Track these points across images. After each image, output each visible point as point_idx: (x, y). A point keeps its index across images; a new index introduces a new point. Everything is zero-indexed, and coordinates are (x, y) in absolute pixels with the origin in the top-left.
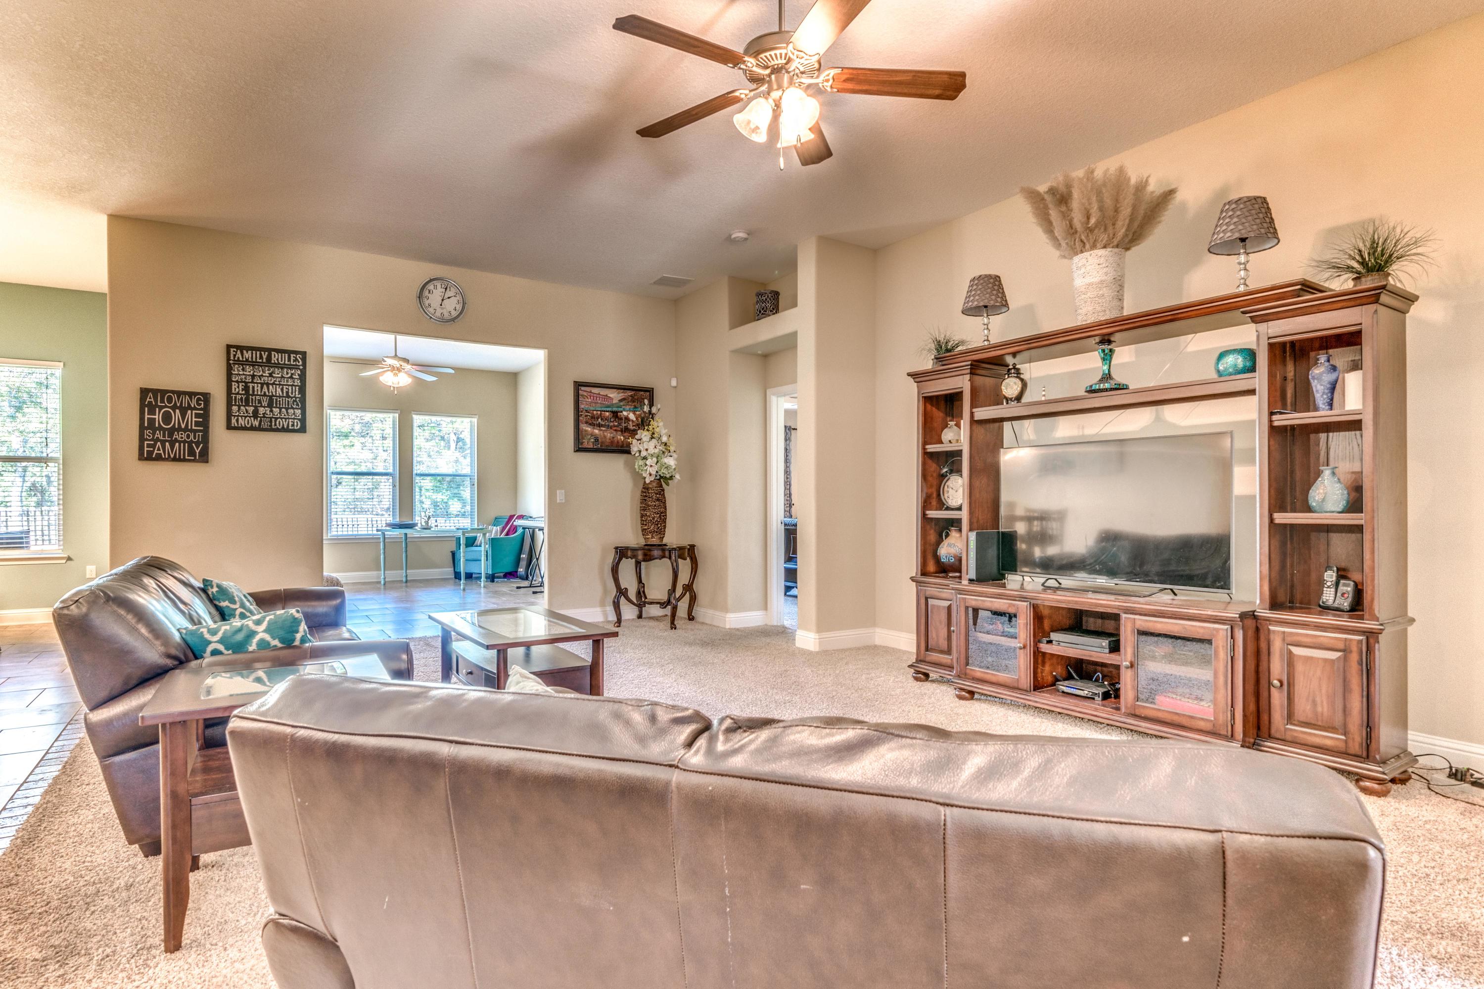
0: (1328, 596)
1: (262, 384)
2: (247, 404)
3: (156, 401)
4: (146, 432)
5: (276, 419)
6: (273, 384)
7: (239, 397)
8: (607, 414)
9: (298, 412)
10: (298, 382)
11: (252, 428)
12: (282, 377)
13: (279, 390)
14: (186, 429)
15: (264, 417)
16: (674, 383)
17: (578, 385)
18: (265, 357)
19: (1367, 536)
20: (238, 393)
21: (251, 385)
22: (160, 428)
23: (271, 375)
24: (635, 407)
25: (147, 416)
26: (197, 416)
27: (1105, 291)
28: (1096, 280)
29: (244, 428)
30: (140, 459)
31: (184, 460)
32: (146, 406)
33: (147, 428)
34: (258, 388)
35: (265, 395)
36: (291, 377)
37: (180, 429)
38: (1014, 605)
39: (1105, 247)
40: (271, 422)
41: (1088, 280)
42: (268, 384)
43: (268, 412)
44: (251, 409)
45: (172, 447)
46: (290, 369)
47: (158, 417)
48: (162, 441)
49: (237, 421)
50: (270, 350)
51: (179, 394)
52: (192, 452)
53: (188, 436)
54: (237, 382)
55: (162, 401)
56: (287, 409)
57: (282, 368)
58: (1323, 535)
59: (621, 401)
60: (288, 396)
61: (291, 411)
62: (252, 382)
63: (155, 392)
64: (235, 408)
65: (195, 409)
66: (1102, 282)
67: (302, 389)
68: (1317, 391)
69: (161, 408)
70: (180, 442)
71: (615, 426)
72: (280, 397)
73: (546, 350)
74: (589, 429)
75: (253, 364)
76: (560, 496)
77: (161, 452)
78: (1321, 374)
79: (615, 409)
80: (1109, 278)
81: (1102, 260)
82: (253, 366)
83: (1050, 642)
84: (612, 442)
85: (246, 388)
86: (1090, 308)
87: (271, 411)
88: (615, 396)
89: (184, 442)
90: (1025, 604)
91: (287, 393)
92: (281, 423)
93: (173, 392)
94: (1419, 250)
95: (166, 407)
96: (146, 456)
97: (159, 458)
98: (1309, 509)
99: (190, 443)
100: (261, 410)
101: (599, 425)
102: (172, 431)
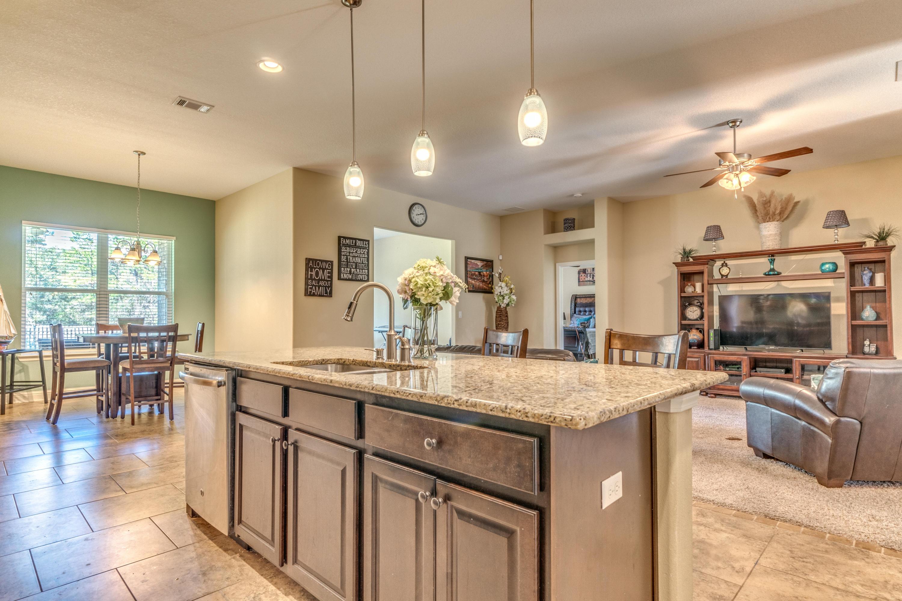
0: (866, 349)
1: (353, 257)
2: (347, 267)
3: (313, 266)
4: (309, 281)
5: (358, 274)
6: (357, 257)
7: (344, 263)
8: (477, 273)
9: (366, 271)
10: (366, 256)
11: (349, 280)
12: (361, 253)
13: (359, 260)
14: (324, 280)
15: (354, 274)
16: (501, 258)
17: (467, 258)
18: (354, 243)
19: (889, 328)
20: (344, 261)
21: (349, 257)
22: (315, 279)
23: (356, 252)
24: (487, 270)
25: (309, 273)
26: (329, 273)
27: (777, 237)
28: (774, 233)
29: (346, 280)
30: (305, 295)
31: (323, 296)
32: (309, 267)
33: (309, 279)
34: (351, 259)
35: (354, 262)
36: (364, 253)
37: (322, 280)
38: (740, 358)
39: (777, 221)
40: (356, 276)
41: (770, 233)
42: (355, 257)
43: (355, 271)
44: (349, 269)
45: (319, 289)
46: (364, 249)
47: (314, 273)
48: (315, 286)
49: (343, 275)
50: (355, 239)
51: (322, 261)
52: (326, 293)
53: (325, 284)
54: (343, 255)
55: (315, 265)
56: (362, 269)
57: (361, 248)
58: (862, 329)
59: (482, 266)
60: (363, 263)
61: (364, 271)
62: (349, 256)
63: (313, 260)
64: (343, 269)
65: (328, 269)
66: (776, 234)
67: (368, 261)
68: (865, 279)
69: (315, 268)
70: (322, 286)
71: (480, 279)
72: (360, 263)
73: (454, 241)
74: (471, 281)
75: (349, 246)
76: (460, 314)
77: (315, 292)
78: (867, 273)
79: (480, 271)
80: (778, 232)
81: (776, 226)
82: (350, 247)
83: (756, 371)
84: (479, 287)
85: (347, 259)
86: (771, 243)
87: (356, 271)
88: (480, 264)
89: (324, 286)
90: (746, 357)
91: (362, 261)
92: (360, 277)
93: (320, 260)
94: (897, 234)
95: (317, 268)
96: (308, 293)
97: (314, 295)
98: (862, 319)
99: (326, 287)
100: (353, 270)
101: (474, 279)
102: (319, 280)
